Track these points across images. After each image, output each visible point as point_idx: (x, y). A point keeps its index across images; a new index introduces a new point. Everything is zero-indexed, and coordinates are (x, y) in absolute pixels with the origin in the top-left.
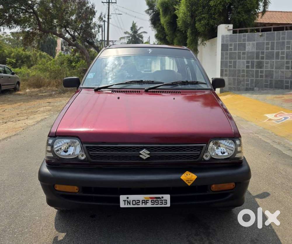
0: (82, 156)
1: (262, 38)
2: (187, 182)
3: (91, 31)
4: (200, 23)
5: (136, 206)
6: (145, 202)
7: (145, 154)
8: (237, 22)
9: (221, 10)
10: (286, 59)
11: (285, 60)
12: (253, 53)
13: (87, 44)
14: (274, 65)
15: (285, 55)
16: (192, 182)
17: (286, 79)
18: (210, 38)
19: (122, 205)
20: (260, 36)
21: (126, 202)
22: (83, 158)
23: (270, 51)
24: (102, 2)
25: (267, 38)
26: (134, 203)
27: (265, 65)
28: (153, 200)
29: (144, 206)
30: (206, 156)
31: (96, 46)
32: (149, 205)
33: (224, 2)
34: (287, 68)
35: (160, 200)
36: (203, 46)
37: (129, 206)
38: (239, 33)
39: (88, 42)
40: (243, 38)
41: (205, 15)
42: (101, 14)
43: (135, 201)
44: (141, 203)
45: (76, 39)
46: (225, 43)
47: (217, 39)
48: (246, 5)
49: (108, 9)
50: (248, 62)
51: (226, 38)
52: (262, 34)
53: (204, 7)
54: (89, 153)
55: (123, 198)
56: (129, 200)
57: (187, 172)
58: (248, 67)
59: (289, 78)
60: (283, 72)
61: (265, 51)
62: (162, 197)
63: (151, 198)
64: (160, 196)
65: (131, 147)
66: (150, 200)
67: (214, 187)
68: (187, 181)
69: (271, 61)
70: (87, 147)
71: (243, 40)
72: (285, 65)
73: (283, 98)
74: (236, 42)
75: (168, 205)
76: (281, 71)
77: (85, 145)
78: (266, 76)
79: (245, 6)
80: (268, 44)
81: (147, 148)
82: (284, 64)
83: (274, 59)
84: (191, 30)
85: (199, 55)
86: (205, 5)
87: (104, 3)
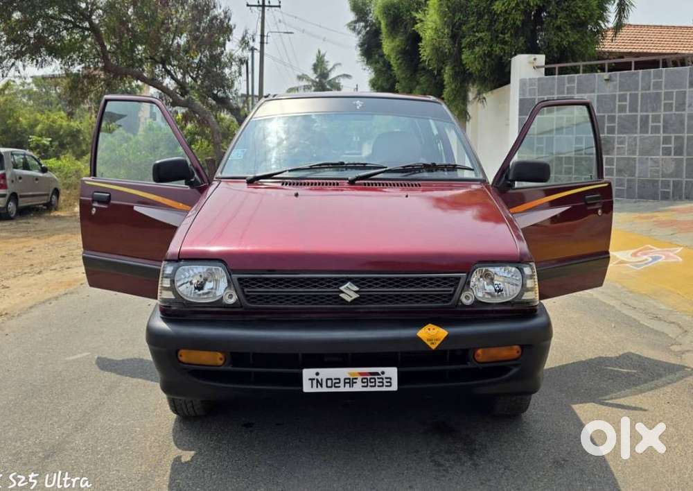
0: (231, 296)
1: (610, 84)
2: (429, 343)
3: (222, 73)
4: (473, 53)
5: (333, 390)
6: (351, 382)
7: (349, 292)
8: (555, 50)
9: (518, 23)
10: (664, 132)
11: (662, 135)
14: (636, 145)
15: (661, 124)
16: (438, 343)
17: (663, 177)
18: (496, 87)
19: (307, 388)
20: (606, 80)
21: (315, 382)
22: (232, 301)
23: (628, 113)
24: (248, 5)
26: (329, 384)
27: (616, 145)
28: (367, 379)
29: (347, 389)
30: (467, 297)
32: (358, 387)
33: (525, 5)
34: (665, 152)
35: (378, 378)
36: (480, 105)
37: (320, 390)
39: (215, 97)
40: (567, 85)
41: (484, 34)
42: (246, 32)
43: (331, 379)
44: (342, 384)
45: (188, 89)
46: (528, 97)
48: (575, 12)
49: (260, 20)
51: (531, 85)
52: (610, 76)
53: (480, 16)
54: (243, 292)
55: (308, 373)
56: (319, 378)
57: (430, 325)
59: (671, 175)
60: (656, 162)
61: (617, 115)
62: (383, 373)
63: (361, 374)
64: (379, 370)
65: (322, 279)
66: (360, 378)
68: (429, 340)
69: (630, 137)
70: (239, 279)
71: (568, 90)
72: (662, 146)
73: (655, 219)
74: (553, 94)
75: (394, 387)
76: (651, 159)
77: (235, 276)
78: (620, 171)
79: (573, 12)
80: (622, 98)
81: (354, 281)
82: (659, 144)
83: (636, 133)
84: (453, 69)
86: (484, 10)
87: (252, 8)
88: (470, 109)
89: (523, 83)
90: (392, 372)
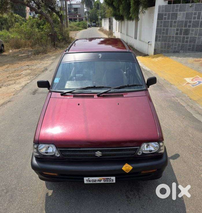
0: (58, 154)
1: (191, 8)
2: (126, 171)
5: (94, 183)
6: (100, 181)
7: (99, 154)
12: (182, 22)
13: (50, 9)
14: (197, 32)
16: (129, 171)
20: (190, 7)
21: (88, 181)
25: (196, 9)
26: (93, 181)
27: (191, 32)
29: (99, 182)
30: (140, 153)
31: (57, 11)
32: (102, 182)
36: (143, 14)
37: (90, 183)
38: (173, 4)
40: (176, 8)
44: (97, 181)
46: (161, 13)
47: (154, 8)
50: (177, 30)
51: (163, 8)
52: (192, 5)
54: (62, 154)
56: (89, 180)
58: (177, 34)
62: (110, 178)
63: (103, 179)
64: (109, 177)
65: (89, 150)
66: (103, 180)
67: (143, 172)
68: (126, 170)
69: (196, 29)
70: (60, 150)
73: (200, 62)
74: (170, 12)
78: (190, 41)
80: (195, 14)
83: (198, 27)
85: (139, 22)
88: (140, 16)
89: (160, 7)
90: (114, 178)
